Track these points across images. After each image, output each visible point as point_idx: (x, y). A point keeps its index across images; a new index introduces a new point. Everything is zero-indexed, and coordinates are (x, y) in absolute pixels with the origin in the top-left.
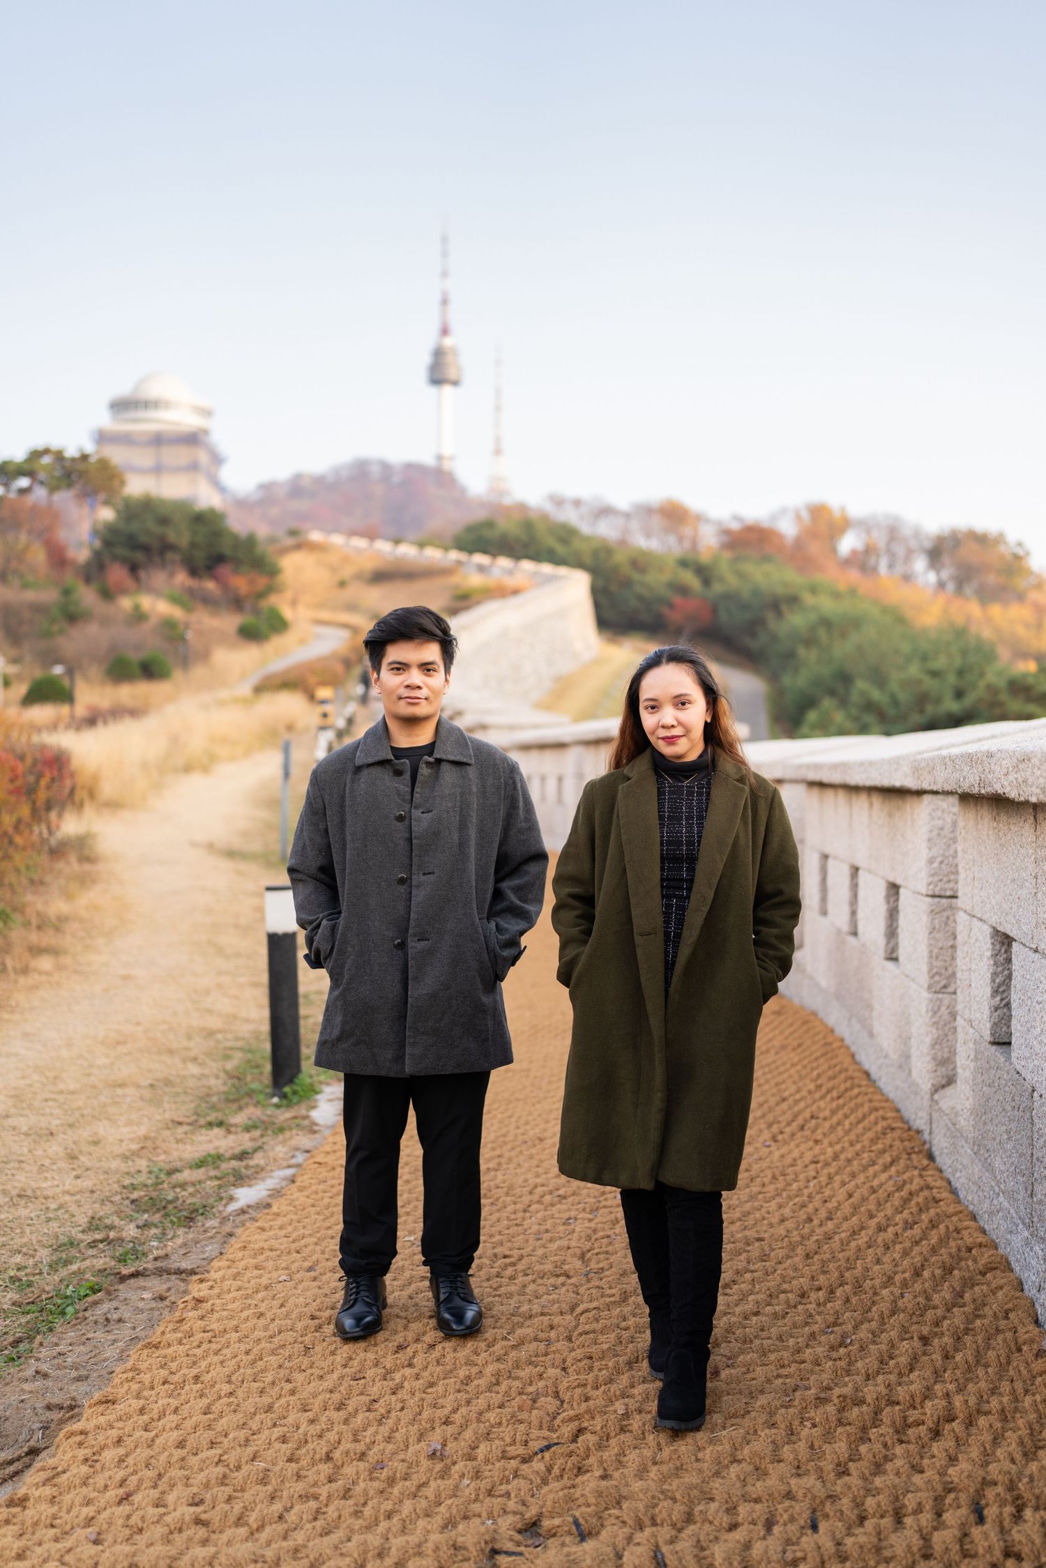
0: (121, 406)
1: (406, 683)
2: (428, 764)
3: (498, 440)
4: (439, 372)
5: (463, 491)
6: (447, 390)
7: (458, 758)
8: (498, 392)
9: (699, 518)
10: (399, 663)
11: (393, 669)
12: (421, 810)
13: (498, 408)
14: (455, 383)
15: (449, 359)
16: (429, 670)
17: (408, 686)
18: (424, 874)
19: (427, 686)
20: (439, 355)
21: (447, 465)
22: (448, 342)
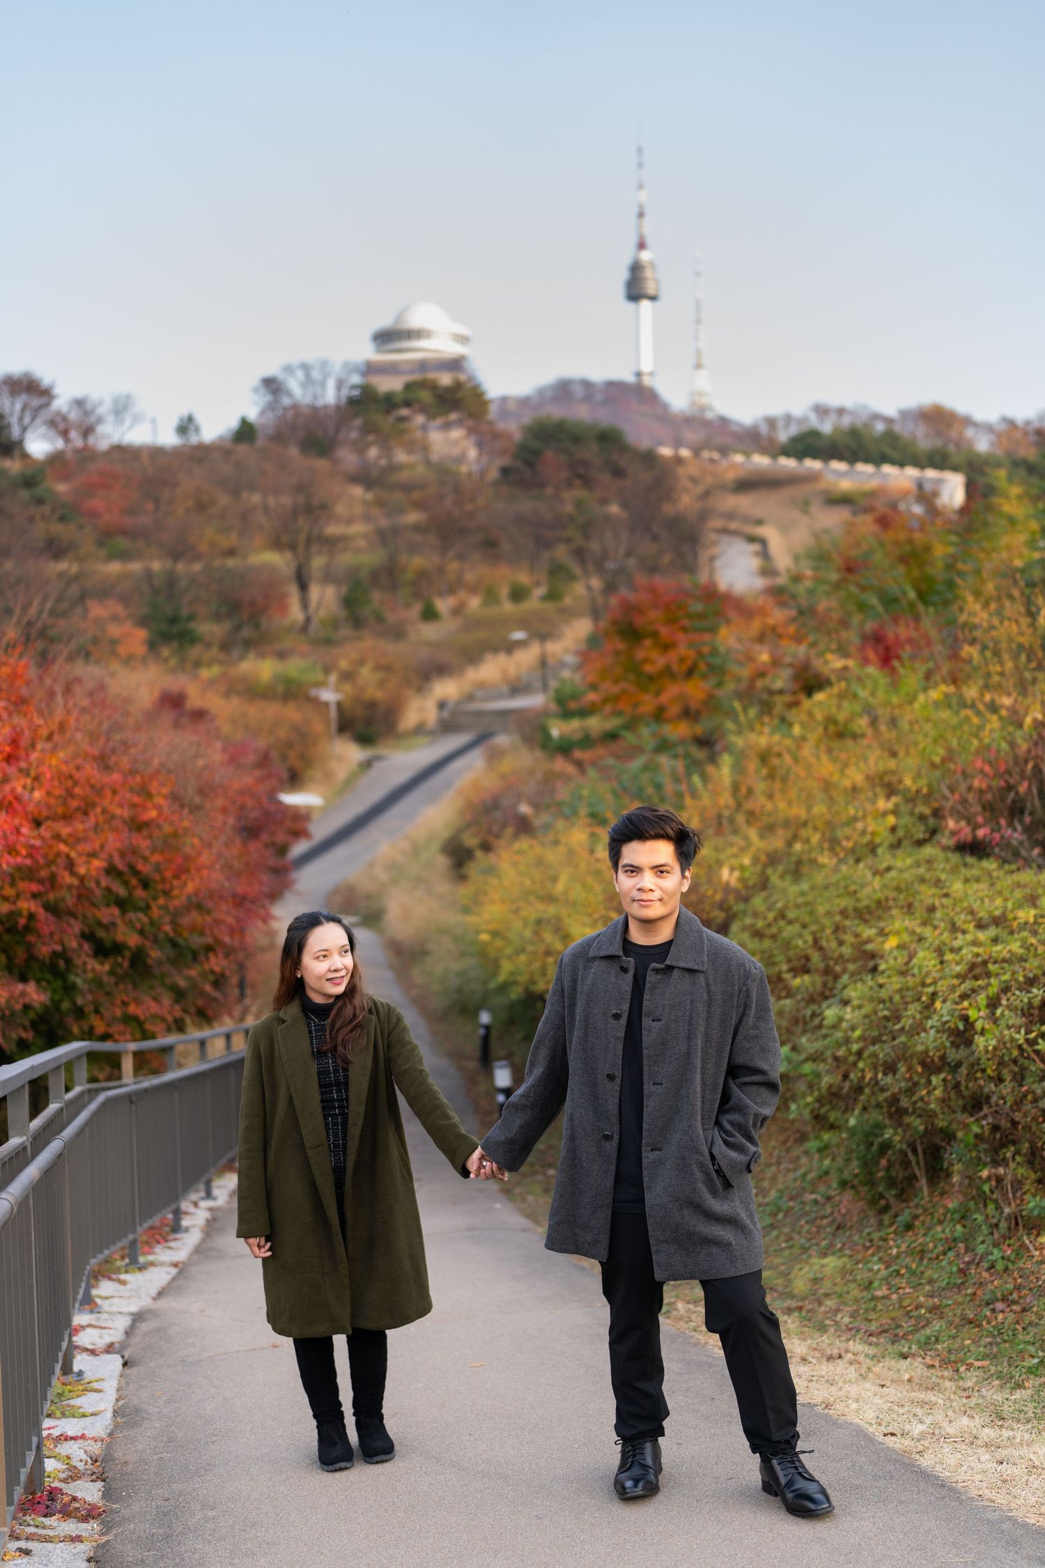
0: (385, 338)
1: (638, 887)
2: (657, 971)
3: (699, 354)
4: (636, 290)
5: (665, 407)
6: (645, 304)
7: (689, 965)
8: (698, 304)
9: (967, 421)
10: (632, 866)
11: (626, 871)
12: (651, 1018)
13: (698, 321)
14: (653, 298)
15: (648, 273)
16: (662, 872)
17: (639, 890)
18: (654, 1084)
19: (661, 889)
20: (636, 269)
21: (647, 381)
22: (645, 256)
